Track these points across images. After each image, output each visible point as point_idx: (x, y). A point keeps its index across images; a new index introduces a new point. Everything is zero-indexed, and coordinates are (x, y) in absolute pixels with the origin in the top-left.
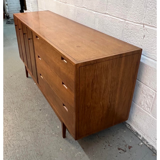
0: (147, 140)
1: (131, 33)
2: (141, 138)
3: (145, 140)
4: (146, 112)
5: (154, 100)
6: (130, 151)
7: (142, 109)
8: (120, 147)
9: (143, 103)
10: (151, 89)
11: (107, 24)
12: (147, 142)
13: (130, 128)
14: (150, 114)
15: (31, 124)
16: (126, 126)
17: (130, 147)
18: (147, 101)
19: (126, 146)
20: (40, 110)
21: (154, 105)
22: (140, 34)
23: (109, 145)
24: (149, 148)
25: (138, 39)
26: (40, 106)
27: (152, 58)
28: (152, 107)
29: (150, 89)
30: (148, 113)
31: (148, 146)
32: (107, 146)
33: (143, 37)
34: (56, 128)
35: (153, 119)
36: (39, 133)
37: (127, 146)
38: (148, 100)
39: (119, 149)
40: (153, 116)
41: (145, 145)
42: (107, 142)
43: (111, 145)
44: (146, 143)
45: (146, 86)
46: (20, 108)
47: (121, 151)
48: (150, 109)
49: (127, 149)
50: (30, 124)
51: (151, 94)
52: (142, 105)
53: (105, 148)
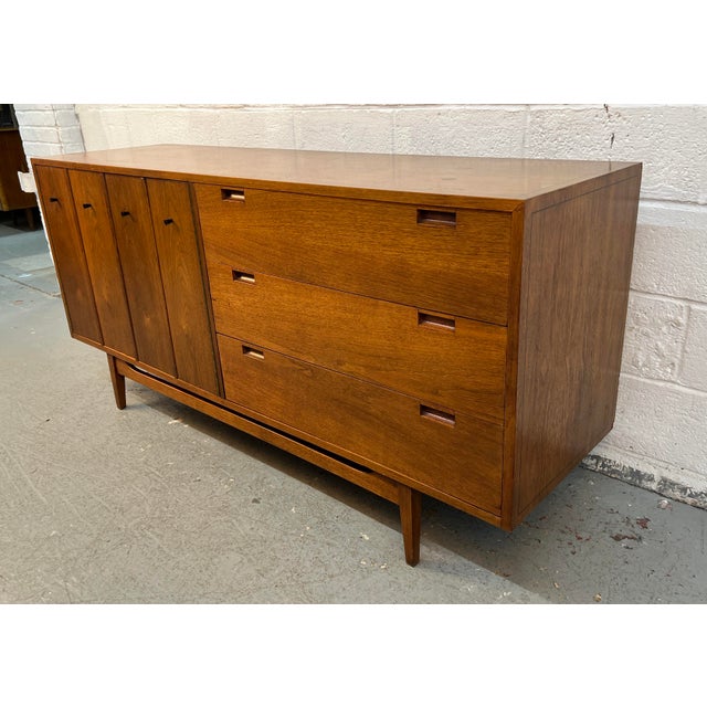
0: (679, 482)
1: (560, 139)
2: (656, 484)
3: (673, 484)
4: (661, 384)
5: (687, 332)
6: (650, 532)
7: (642, 380)
8: (616, 532)
9: (644, 359)
10: (669, 300)
11: (454, 137)
12: (684, 490)
13: (604, 466)
14: (677, 387)
15: (250, 560)
16: (584, 467)
17: (643, 523)
18: (659, 343)
19: (628, 522)
20: (255, 501)
21: (687, 349)
22: (595, 134)
23: (579, 538)
24: (694, 506)
25: (592, 153)
26: (246, 486)
27: (655, 197)
28: (683, 356)
29: (664, 300)
30: (670, 384)
31: (689, 500)
32: (576, 542)
33: (609, 142)
34: (361, 544)
35: (693, 395)
36: (304, 579)
37: (633, 522)
38: (660, 340)
39: (617, 538)
40: (690, 388)
41: (678, 500)
42: (566, 530)
43: (584, 535)
44: (678, 495)
45: (648, 297)
46: (159, 518)
47: (625, 543)
48: (677, 368)
49: (638, 530)
50: (245, 561)
51: (672, 316)
52: (640, 364)
53: (572, 549)
